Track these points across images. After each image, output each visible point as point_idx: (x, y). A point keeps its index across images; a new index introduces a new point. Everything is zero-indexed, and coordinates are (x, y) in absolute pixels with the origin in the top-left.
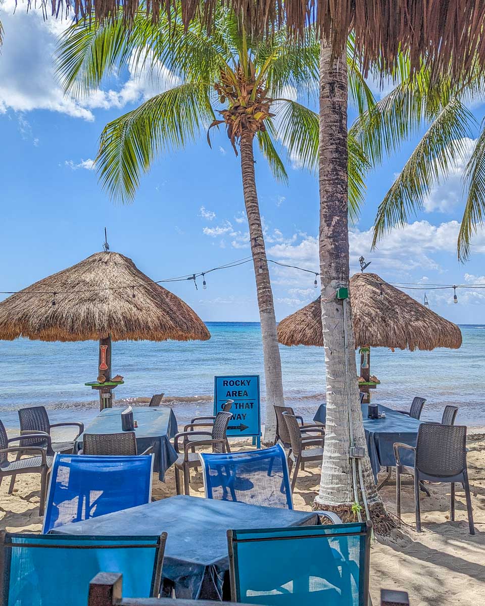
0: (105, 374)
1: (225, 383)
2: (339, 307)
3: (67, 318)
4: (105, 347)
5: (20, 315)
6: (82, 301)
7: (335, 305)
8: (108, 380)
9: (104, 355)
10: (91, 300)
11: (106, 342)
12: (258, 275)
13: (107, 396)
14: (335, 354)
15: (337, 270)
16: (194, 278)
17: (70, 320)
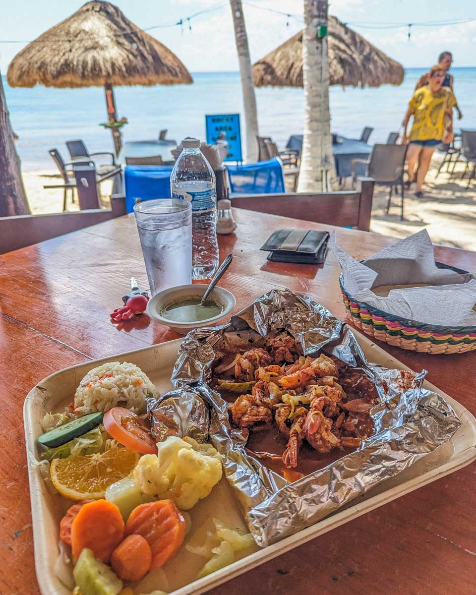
0: (113, 115)
1: (214, 120)
2: (319, 45)
3: (78, 65)
4: (109, 92)
5: (39, 64)
6: (87, 49)
7: (316, 44)
8: (116, 121)
9: (110, 100)
10: (94, 48)
11: (108, 87)
12: (235, 18)
13: (117, 134)
14: (314, 88)
15: (319, 9)
16: (181, 23)
17: (80, 67)
